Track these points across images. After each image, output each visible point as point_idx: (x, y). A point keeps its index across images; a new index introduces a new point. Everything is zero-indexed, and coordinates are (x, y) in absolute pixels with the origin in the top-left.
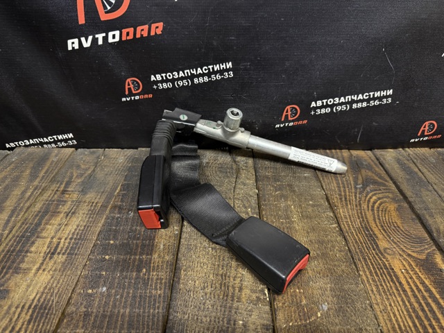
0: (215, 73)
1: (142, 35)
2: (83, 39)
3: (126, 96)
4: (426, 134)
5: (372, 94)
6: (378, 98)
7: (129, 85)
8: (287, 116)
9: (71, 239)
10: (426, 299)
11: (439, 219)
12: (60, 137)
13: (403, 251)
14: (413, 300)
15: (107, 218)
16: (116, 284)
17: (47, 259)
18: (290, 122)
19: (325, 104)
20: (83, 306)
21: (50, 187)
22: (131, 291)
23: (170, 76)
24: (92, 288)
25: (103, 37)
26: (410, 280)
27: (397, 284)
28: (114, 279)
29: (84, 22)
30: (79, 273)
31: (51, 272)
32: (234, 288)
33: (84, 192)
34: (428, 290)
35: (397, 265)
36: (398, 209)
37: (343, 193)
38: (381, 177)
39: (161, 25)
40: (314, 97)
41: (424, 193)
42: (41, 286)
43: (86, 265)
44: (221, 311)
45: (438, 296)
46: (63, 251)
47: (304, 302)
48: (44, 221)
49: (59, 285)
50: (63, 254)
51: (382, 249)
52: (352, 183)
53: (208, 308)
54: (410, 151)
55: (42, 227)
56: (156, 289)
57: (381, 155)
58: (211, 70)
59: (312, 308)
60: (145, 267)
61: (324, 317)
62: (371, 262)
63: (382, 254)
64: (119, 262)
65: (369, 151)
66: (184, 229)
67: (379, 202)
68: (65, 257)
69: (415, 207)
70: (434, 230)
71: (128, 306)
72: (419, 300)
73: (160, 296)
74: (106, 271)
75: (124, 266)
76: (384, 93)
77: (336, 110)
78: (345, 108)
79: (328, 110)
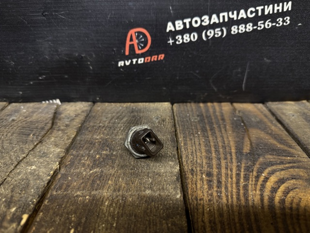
5: (260, 8)
6: (269, 16)
18: (138, 56)
19: (188, 26)
37: (215, 171)
38: (281, 141)
40: (169, 13)
52: (233, 151)
57: (278, 109)
65: (260, 106)
67: (282, 188)
76: (278, 8)
77: (207, 36)
78: (220, 34)
79: (194, 36)
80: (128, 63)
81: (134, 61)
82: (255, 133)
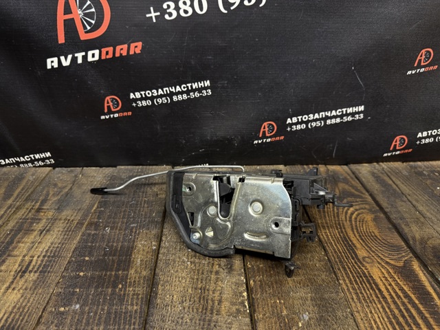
0: (194, 91)
1: (121, 54)
2: (62, 58)
3: (105, 114)
4: (398, 148)
5: (344, 110)
6: (350, 114)
7: (108, 103)
8: (264, 132)
9: (44, 256)
10: (406, 305)
11: (414, 228)
12: (37, 156)
13: (382, 259)
14: (393, 306)
15: (83, 235)
16: (90, 301)
17: (18, 278)
18: (267, 138)
19: (300, 120)
20: (54, 325)
21: (24, 205)
22: (106, 308)
23: (149, 94)
24: (65, 306)
25: (83, 56)
26: (389, 287)
27: (377, 291)
28: (88, 296)
29: (64, 42)
30: (52, 290)
31: (21, 291)
32: (213, 301)
33: (59, 210)
34: (407, 296)
35: (376, 273)
36: (375, 220)
38: (357, 190)
39: (140, 44)
40: (289, 113)
41: (399, 203)
42: (9, 306)
43: (58, 282)
44: (200, 324)
45: (417, 302)
46: (35, 269)
47: (285, 313)
48: (16, 240)
49: (29, 304)
50: (35, 272)
51: (360, 258)
53: (186, 322)
54: (384, 165)
55: (13, 245)
56: (132, 304)
57: (357, 169)
58: (190, 88)
59: (293, 319)
60: (121, 283)
61: (305, 327)
62: (351, 271)
63: (361, 263)
64: (95, 278)
65: (345, 167)
66: (163, 245)
67: (356, 213)
68: (37, 275)
69: (391, 217)
70: (410, 239)
71: (103, 323)
72: (399, 306)
73: (136, 311)
74: (80, 288)
75: (100, 282)
76: (355, 109)
77: (311, 126)
78: (320, 124)
79: (304, 126)
80: (260, 142)
81: (264, 140)
82: (341, 185)
